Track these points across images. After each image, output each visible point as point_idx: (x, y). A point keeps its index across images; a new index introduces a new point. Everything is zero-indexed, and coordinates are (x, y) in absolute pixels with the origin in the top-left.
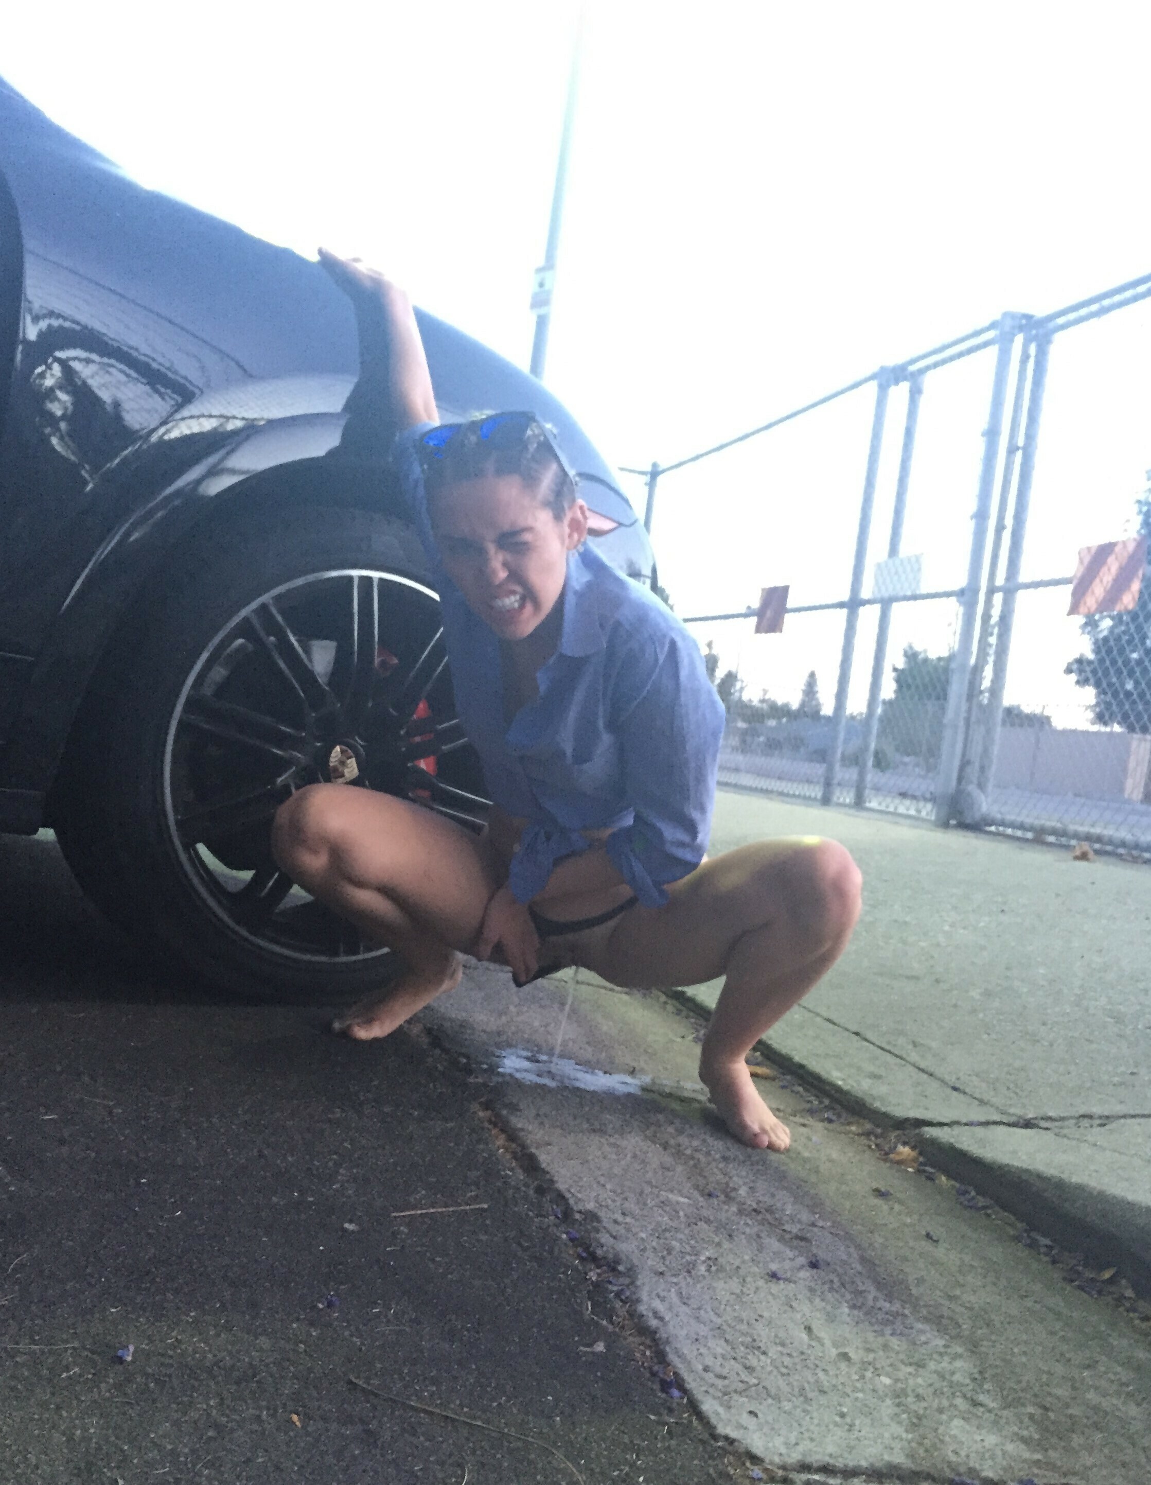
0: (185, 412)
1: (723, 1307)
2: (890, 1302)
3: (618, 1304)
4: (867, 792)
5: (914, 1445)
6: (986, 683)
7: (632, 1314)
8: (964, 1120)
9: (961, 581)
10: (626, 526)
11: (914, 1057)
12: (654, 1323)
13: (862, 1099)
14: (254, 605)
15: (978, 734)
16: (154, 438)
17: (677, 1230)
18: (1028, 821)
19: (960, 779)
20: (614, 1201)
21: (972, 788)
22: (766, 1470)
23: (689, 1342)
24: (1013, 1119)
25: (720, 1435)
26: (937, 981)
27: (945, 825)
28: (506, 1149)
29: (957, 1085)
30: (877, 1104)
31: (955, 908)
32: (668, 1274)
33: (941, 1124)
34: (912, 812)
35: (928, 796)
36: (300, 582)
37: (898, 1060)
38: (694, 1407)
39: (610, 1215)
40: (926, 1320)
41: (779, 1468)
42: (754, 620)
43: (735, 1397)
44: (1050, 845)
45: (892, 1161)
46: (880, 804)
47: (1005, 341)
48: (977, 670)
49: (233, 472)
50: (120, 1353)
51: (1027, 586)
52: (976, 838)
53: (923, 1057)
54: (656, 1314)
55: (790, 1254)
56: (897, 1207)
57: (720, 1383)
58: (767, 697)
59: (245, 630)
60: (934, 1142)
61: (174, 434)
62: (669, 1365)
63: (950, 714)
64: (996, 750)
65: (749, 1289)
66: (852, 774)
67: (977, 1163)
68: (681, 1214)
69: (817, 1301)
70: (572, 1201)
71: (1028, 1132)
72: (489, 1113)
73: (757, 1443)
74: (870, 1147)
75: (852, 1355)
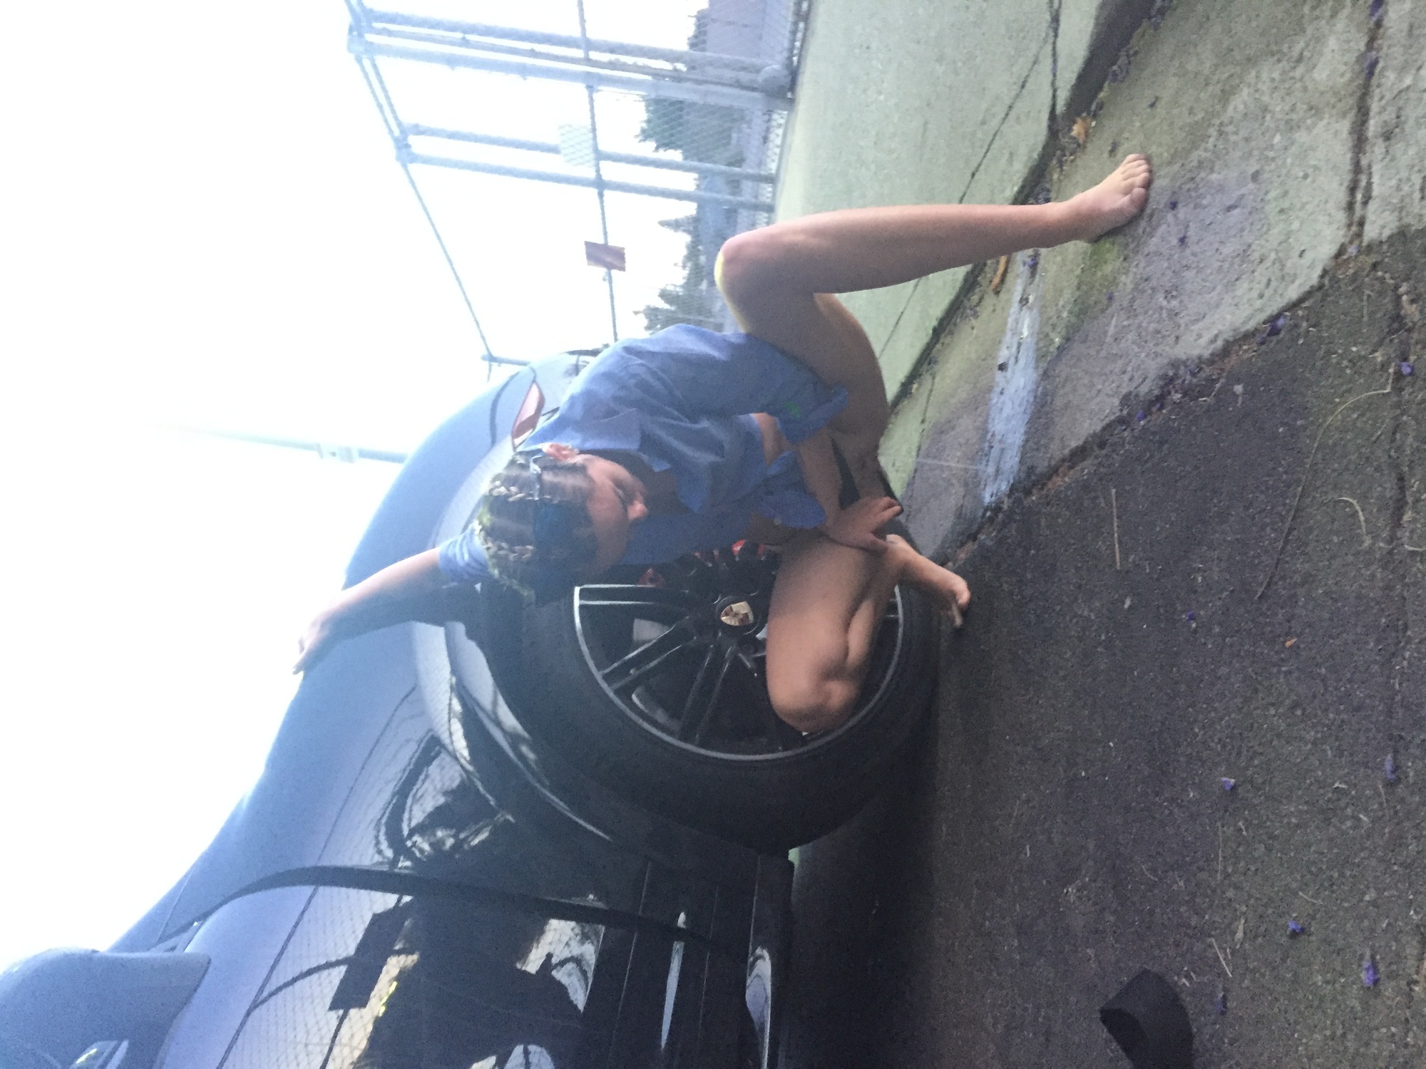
0: (447, 741)
1: (1207, 284)
2: (1209, 137)
3: (1203, 375)
4: (763, 173)
5: (1334, 111)
6: (667, 66)
7: (1211, 361)
8: (1051, 77)
9: (580, 88)
10: (535, 377)
11: (995, 123)
12: (1220, 343)
13: (1031, 168)
14: (604, 685)
15: (712, 72)
16: (470, 768)
17: (1140, 326)
18: (789, 26)
19: (754, 89)
20: (1113, 382)
21: (760, 78)
22: (1351, 242)
23: (1237, 312)
24: (1052, 34)
25: (1319, 282)
26: (928, 105)
27: (792, 102)
28: (1065, 475)
29: (1021, 84)
30: (1035, 155)
31: (865, 91)
32: (1177, 333)
33: (1054, 97)
34: (780, 131)
35: (766, 117)
36: (584, 648)
37: (997, 137)
38: (1294, 306)
39: (1124, 385)
40: (1225, 106)
41: (1349, 230)
42: (614, 272)
43: (1286, 270)
44: (810, 6)
45: (1085, 142)
46: (773, 161)
47: (371, 49)
48: (657, 74)
49: (495, 703)
50: (1228, 788)
51: (584, 29)
52: (803, 73)
53: (994, 115)
54: (1213, 341)
55: (1163, 228)
56: (1126, 135)
57: (1273, 284)
58: (681, 264)
59: (624, 693)
60: (1070, 104)
61: (466, 753)
62: (1256, 329)
63: (693, 98)
64: (726, 57)
65: (1193, 262)
66: (747, 186)
67: (1090, 63)
68: (1125, 323)
69: (1205, 202)
70: (1112, 418)
71: (1063, 19)
72: (1035, 491)
73: (1326, 251)
74: (1072, 161)
75: (1252, 170)
